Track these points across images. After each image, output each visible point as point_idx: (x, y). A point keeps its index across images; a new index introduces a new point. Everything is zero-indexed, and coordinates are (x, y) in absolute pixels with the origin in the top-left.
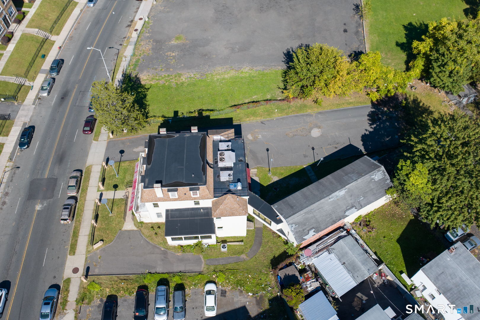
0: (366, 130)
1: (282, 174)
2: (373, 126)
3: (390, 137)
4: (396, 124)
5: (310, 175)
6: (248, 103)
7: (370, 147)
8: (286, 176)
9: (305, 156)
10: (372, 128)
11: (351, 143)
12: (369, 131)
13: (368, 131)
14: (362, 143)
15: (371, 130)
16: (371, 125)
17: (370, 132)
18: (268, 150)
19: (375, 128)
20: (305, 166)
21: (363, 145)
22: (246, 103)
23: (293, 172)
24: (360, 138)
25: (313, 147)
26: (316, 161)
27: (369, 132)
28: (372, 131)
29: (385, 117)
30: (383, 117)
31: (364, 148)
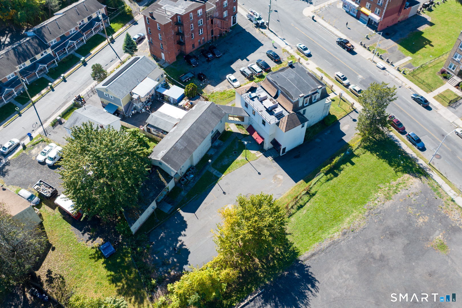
0: (185, 235)
1: (237, 163)
2: (180, 243)
3: (159, 238)
4: (157, 258)
5: (216, 171)
6: (305, 204)
7: (176, 218)
8: (234, 162)
9: (227, 184)
10: (180, 241)
11: (194, 214)
12: (182, 236)
13: (183, 235)
14: (185, 219)
15: (180, 238)
16: (182, 245)
17: (180, 235)
18: (259, 173)
19: (177, 241)
20: (223, 175)
21: (183, 217)
22: (307, 202)
23: (230, 168)
24: (187, 223)
25: (225, 194)
26: (217, 184)
27: (182, 235)
28: (178, 237)
29: (171, 262)
30: (173, 261)
31: (181, 215)
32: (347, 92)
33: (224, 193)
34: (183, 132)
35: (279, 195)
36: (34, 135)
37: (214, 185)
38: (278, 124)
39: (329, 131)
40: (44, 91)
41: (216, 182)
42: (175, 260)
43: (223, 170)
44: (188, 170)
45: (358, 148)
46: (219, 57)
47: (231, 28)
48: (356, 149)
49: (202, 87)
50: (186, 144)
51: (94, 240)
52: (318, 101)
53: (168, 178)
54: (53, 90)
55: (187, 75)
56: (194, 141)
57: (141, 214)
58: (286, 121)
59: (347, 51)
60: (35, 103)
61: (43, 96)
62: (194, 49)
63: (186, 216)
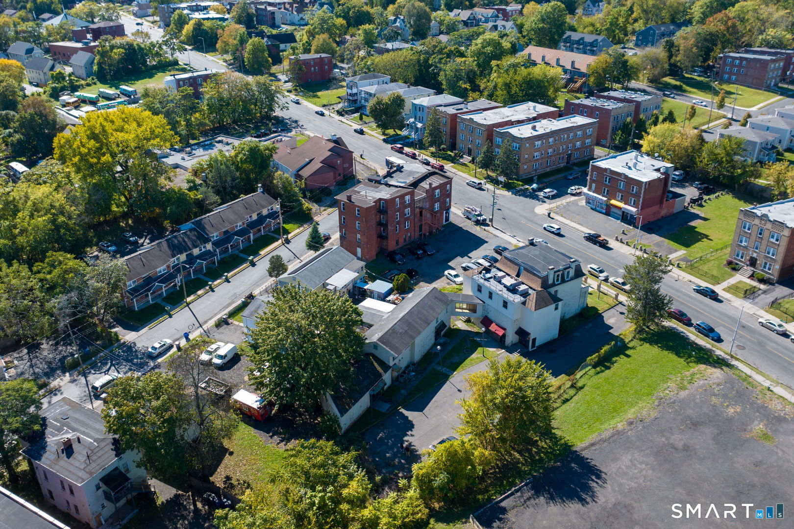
0: (412, 435)
1: (471, 360)
2: (406, 443)
3: (378, 439)
4: (377, 460)
5: (444, 368)
6: (572, 398)
7: (397, 417)
8: (467, 360)
9: (462, 381)
10: (407, 441)
11: (421, 413)
13: (410, 435)
14: (410, 419)
15: (406, 438)
16: (410, 444)
17: (406, 435)
19: (402, 442)
20: (455, 373)
21: (407, 417)
22: (575, 395)
23: (462, 365)
24: (414, 423)
25: (461, 392)
26: (448, 382)
27: (408, 435)
29: (397, 464)
30: (400, 462)
31: (403, 414)
32: (608, 286)
33: (459, 391)
34: (401, 315)
36: (191, 337)
37: (445, 382)
38: (524, 303)
39: (590, 325)
40: (200, 292)
41: (447, 380)
42: (403, 461)
43: (454, 367)
44: (407, 367)
45: (632, 340)
46: (431, 255)
47: (444, 226)
48: (630, 341)
49: (413, 284)
50: (406, 328)
51: (287, 443)
52: (572, 279)
53: (386, 367)
54: (213, 291)
55: (392, 272)
56: (416, 325)
57: (354, 404)
58: (535, 299)
59: (600, 246)
60: (190, 303)
61: (200, 297)
62: (398, 247)
63: (411, 415)
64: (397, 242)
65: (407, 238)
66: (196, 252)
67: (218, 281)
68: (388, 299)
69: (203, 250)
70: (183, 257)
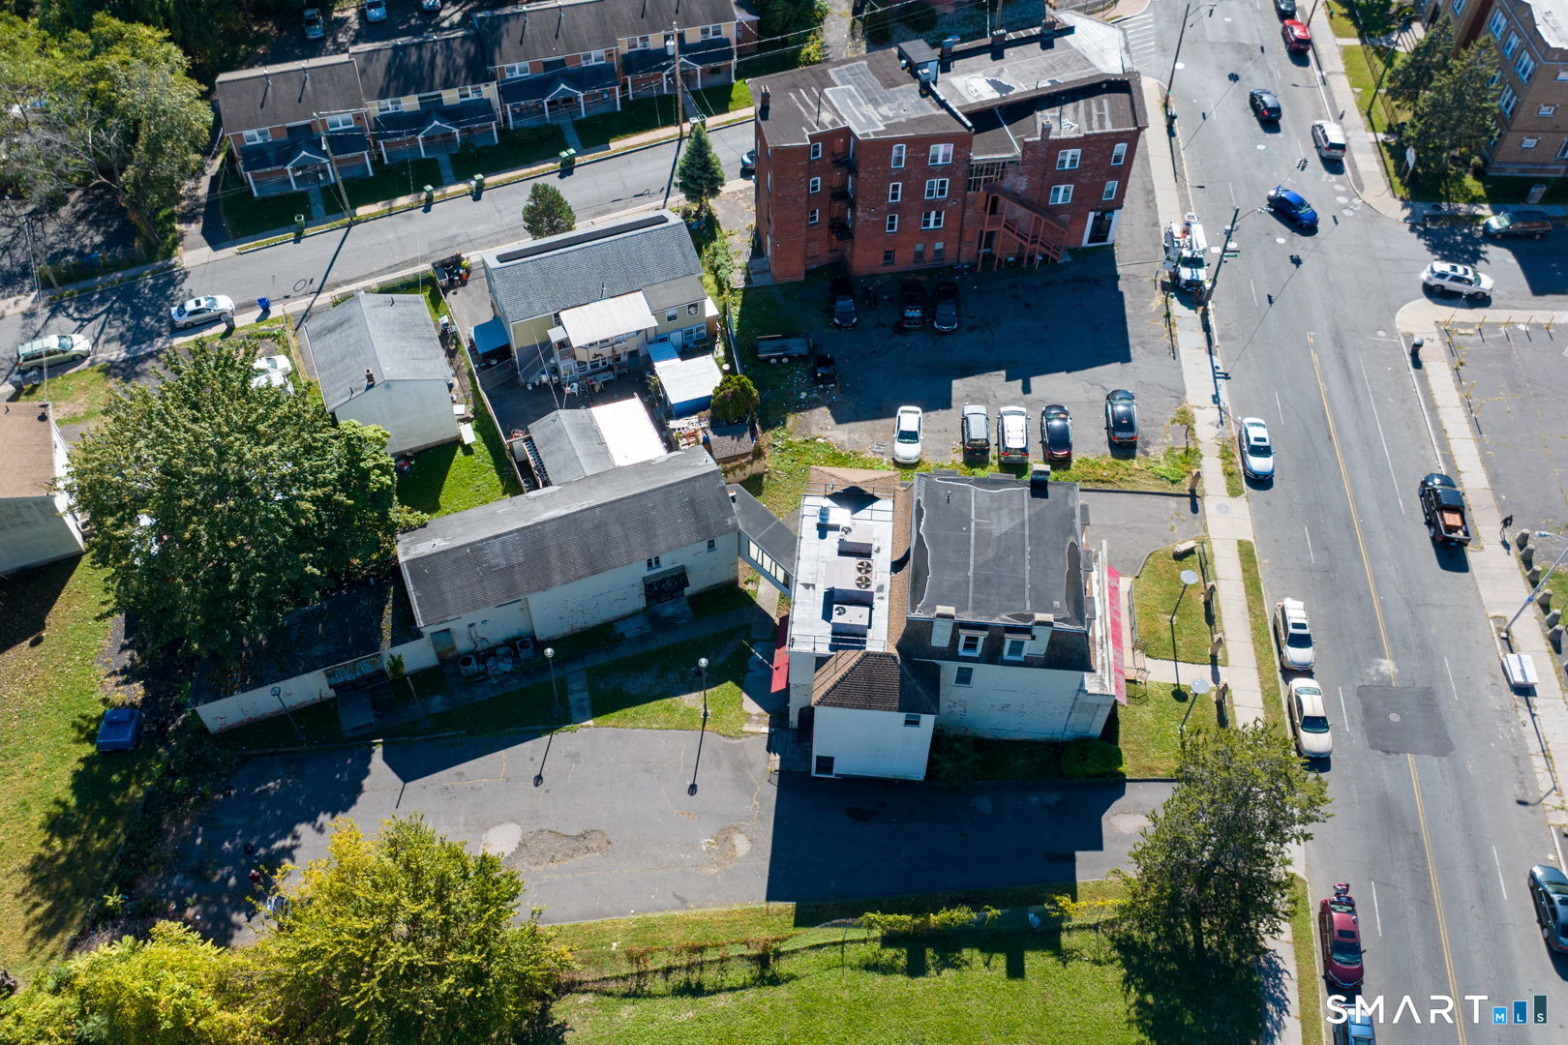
0: (320, 830)
1: (667, 709)
2: (288, 842)
3: (257, 790)
4: (199, 841)
5: (585, 694)
6: (718, 991)
7: (349, 761)
8: (660, 702)
9: (574, 757)
10: (295, 837)
11: (401, 783)
12: (314, 826)
13: (318, 824)
14: (366, 782)
15: (303, 829)
16: (291, 850)
17: (311, 818)
18: (693, 789)
20: (590, 722)
21: (367, 773)
23: (630, 711)
24: (361, 799)
25: (536, 785)
26: (548, 737)
27: (316, 821)
28: (301, 822)
29: (217, 878)
30: (225, 880)
31: (369, 761)
33: (538, 779)
35: (676, 902)
36: (276, 311)
37: (537, 735)
39: (1054, 798)
40: (402, 201)
41: (550, 731)
42: (232, 881)
43: (604, 704)
44: (510, 643)
45: (1095, 927)
46: (943, 333)
47: (1077, 253)
48: (1081, 928)
49: (801, 402)
50: (518, 557)
51: (126, 682)
52: (1029, 663)
53: (406, 629)
54: (427, 209)
55: (789, 342)
56: (555, 563)
57: (244, 689)
58: (845, 670)
59: (1433, 539)
60: (358, 222)
61: (390, 213)
62: (889, 268)
63: (379, 775)
64: (889, 256)
65: (929, 255)
66: (451, 97)
67: (461, 187)
68: (673, 424)
69: (473, 97)
70: (410, 103)
